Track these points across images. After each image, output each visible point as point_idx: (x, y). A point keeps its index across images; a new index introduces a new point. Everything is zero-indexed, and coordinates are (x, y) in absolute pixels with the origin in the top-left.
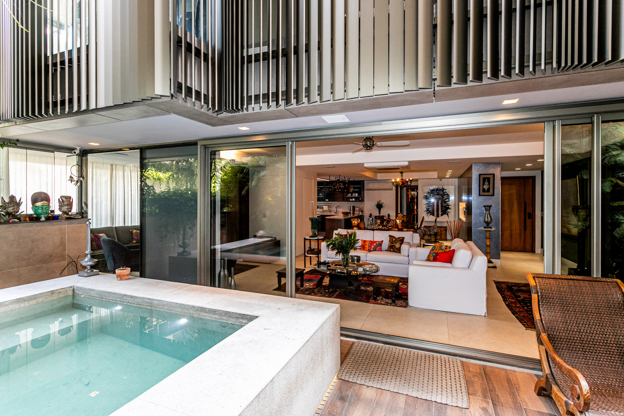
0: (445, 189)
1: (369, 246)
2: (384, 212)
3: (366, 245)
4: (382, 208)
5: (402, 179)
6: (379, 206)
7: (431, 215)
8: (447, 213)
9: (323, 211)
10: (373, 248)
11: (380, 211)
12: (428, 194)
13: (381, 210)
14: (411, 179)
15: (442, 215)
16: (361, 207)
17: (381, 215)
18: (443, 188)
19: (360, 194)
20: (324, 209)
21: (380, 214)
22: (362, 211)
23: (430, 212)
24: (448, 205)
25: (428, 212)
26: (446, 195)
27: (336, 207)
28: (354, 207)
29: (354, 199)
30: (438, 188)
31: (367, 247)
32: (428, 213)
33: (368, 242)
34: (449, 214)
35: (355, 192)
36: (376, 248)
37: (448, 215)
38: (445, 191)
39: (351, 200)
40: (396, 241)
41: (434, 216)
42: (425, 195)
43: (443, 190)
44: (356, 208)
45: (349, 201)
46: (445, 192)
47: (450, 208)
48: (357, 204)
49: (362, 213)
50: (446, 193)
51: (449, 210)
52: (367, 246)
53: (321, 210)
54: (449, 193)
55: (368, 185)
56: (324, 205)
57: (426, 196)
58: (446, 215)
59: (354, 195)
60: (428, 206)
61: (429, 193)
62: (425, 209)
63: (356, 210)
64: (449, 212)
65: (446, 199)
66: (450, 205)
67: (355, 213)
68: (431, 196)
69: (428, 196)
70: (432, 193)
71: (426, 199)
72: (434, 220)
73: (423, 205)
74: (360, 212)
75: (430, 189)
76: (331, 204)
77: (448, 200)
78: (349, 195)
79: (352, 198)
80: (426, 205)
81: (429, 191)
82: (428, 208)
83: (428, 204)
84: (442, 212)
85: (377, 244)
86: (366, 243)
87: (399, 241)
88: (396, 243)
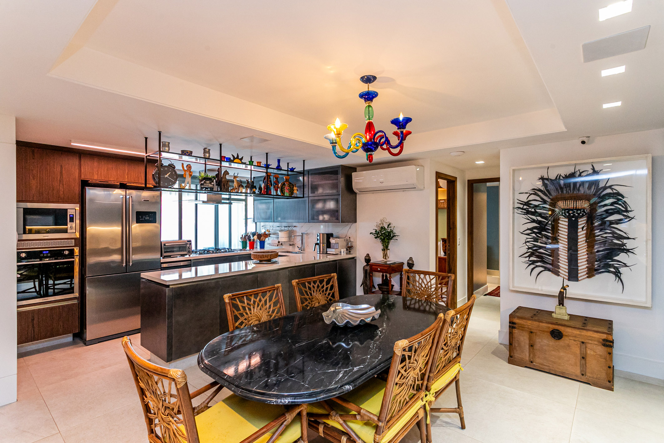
0: (606, 176)
2: (397, 253)
4: (392, 242)
5: (370, 125)
6: (385, 236)
7: (546, 269)
8: (613, 266)
11: (386, 248)
12: (533, 197)
13: (389, 247)
14: (401, 117)
15: (591, 272)
21: (385, 256)
22: (349, 249)
23: (542, 258)
24: (620, 237)
25: (532, 259)
26: (609, 195)
27: (302, 236)
28: (329, 237)
29: (326, 217)
30: (572, 174)
32: (534, 262)
34: (621, 270)
35: (331, 198)
37: (617, 274)
38: (603, 182)
39: (321, 218)
41: (557, 274)
42: (524, 198)
43: (595, 177)
46: (608, 187)
47: (629, 247)
49: (349, 253)
50: (609, 191)
51: (621, 257)
54: (620, 190)
57: (527, 204)
58: (612, 276)
59: (327, 205)
60: (535, 240)
61: (535, 194)
62: (524, 249)
63: (332, 245)
64: (625, 265)
65: (612, 214)
66: (628, 238)
67: (330, 251)
68: (545, 202)
69: (537, 203)
70: (547, 192)
71: (528, 212)
72: (556, 290)
73: (517, 234)
74: (342, 250)
75: (542, 179)
76: (294, 229)
77: (620, 217)
78: (319, 206)
79: (324, 212)
80: (528, 234)
81: (539, 184)
82: (535, 246)
83: (534, 233)
84: (590, 261)
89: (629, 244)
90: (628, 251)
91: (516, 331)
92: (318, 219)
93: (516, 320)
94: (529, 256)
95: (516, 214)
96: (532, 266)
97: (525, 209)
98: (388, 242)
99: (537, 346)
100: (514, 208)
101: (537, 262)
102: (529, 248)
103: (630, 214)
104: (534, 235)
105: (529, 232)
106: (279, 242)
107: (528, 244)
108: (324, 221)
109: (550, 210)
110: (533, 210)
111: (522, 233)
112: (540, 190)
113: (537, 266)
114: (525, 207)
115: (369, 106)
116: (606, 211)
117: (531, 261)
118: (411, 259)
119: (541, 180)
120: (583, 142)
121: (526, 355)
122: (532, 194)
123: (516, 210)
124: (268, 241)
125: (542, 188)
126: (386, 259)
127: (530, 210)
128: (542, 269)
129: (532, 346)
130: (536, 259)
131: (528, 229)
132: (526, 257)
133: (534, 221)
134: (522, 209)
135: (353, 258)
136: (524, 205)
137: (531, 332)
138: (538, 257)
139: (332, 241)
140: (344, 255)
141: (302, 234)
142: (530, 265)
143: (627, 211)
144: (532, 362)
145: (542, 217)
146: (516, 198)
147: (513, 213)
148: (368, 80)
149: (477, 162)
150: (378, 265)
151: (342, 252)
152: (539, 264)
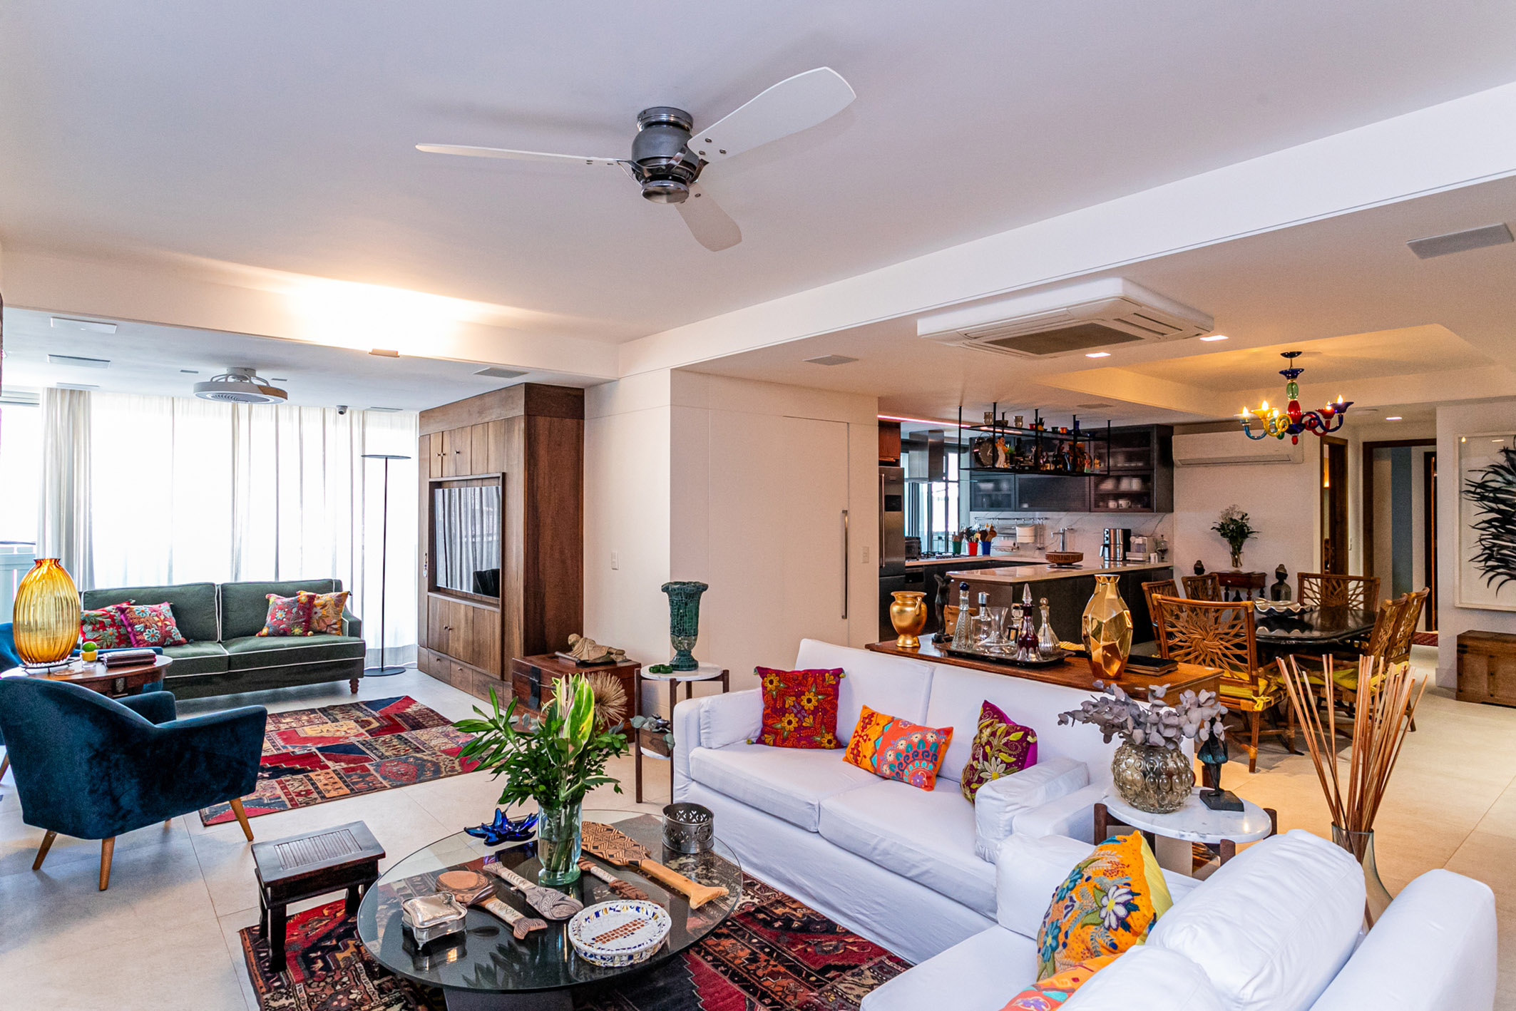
1: (879, 748)
2: (1257, 559)
3: (871, 736)
4: (1247, 542)
5: (1294, 406)
6: (1235, 532)
9: (1017, 547)
10: (890, 765)
11: (1236, 551)
12: (1491, 477)
13: (1243, 549)
14: (1340, 401)
16: (1159, 531)
17: (1244, 569)
19: (1146, 479)
20: (1019, 540)
21: (1236, 562)
22: (1163, 553)
23: (1504, 561)
25: (1490, 563)
27: (1063, 534)
28: (1127, 534)
29: (1123, 503)
31: (869, 754)
32: (1493, 568)
33: (882, 723)
35: (1132, 473)
36: (902, 767)
39: (1112, 504)
40: (988, 748)
42: (1478, 478)
44: (1132, 539)
48: (1144, 524)
49: (1162, 559)
52: (871, 747)
53: (1010, 543)
55: (1182, 447)
56: (1020, 526)
57: (1483, 485)
59: (1124, 484)
60: (1495, 537)
61: (1495, 472)
62: (1478, 550)
63: (1133, 548)
67: (1130, 556)
68: (1510, 483)
69: (1497, 485)
71: (1483, 498)
74: (1152, 555)
75: (1506, 451)
76: (1045, 522)
78: (1108, 485)
79: (1118, 496)
80: (1484, 529)
81: (1501, 460)
82: (1495, 545)
83: (1495, 527)
85: (911, 744)
86: (867, 733)
87: (1000, 751)
88: (987, 761)
91: (1467, 657)
92: (1107, 507)
93: (1469, 643)
94: (1486, 560)
95: (1464, 501)
96: (1492, 574)
97: (1478, 494)
98: (1242, 543)
99: (1500, 674)
100: (1460, 492)
101: (1498, 567)
102: (1486, 548)
104: (1493, 530)
105: (1487, 525)
106: (1014, 544)
107: (1483, 542)
108: (1118, 510)
110: (1491, 495)
111: (1474, 527)
112: (1502, 467)
113: (1498, 574)
114: (1478, 490)
115: (1292, 384)
117: (1488, 567)
118: (1282, 566)
119: (1503, 453)
121: (1483, 687)
122: (1489, 472)
123: (1463, 495)
124: (996, 542)
125: (1506, 464)
126: (1237, 566)
127: (1487, 494)
128: (1506, 577)
129: (1491, 674)
130: (1496, 564)
131: (1484, 522)
132: (1480, 561)
133: (1491, 510)
134: (1474, 493)
135: (1167, 568)
136: (1476, 487)
137: (1491, 656)
138: (1498, 560)
139: (1135, 541)
140: (1154, 562)
141: (1064, 530)
142: (1487, 571)
144: (1492, 695)
145: (1507, 505)
146: (1464, 477)
147: (1460, 498)
148: (1291, 355)
149: (1388, 419)
150: (1236, 575)
151: (1150, 558)
152: (1501, 570)
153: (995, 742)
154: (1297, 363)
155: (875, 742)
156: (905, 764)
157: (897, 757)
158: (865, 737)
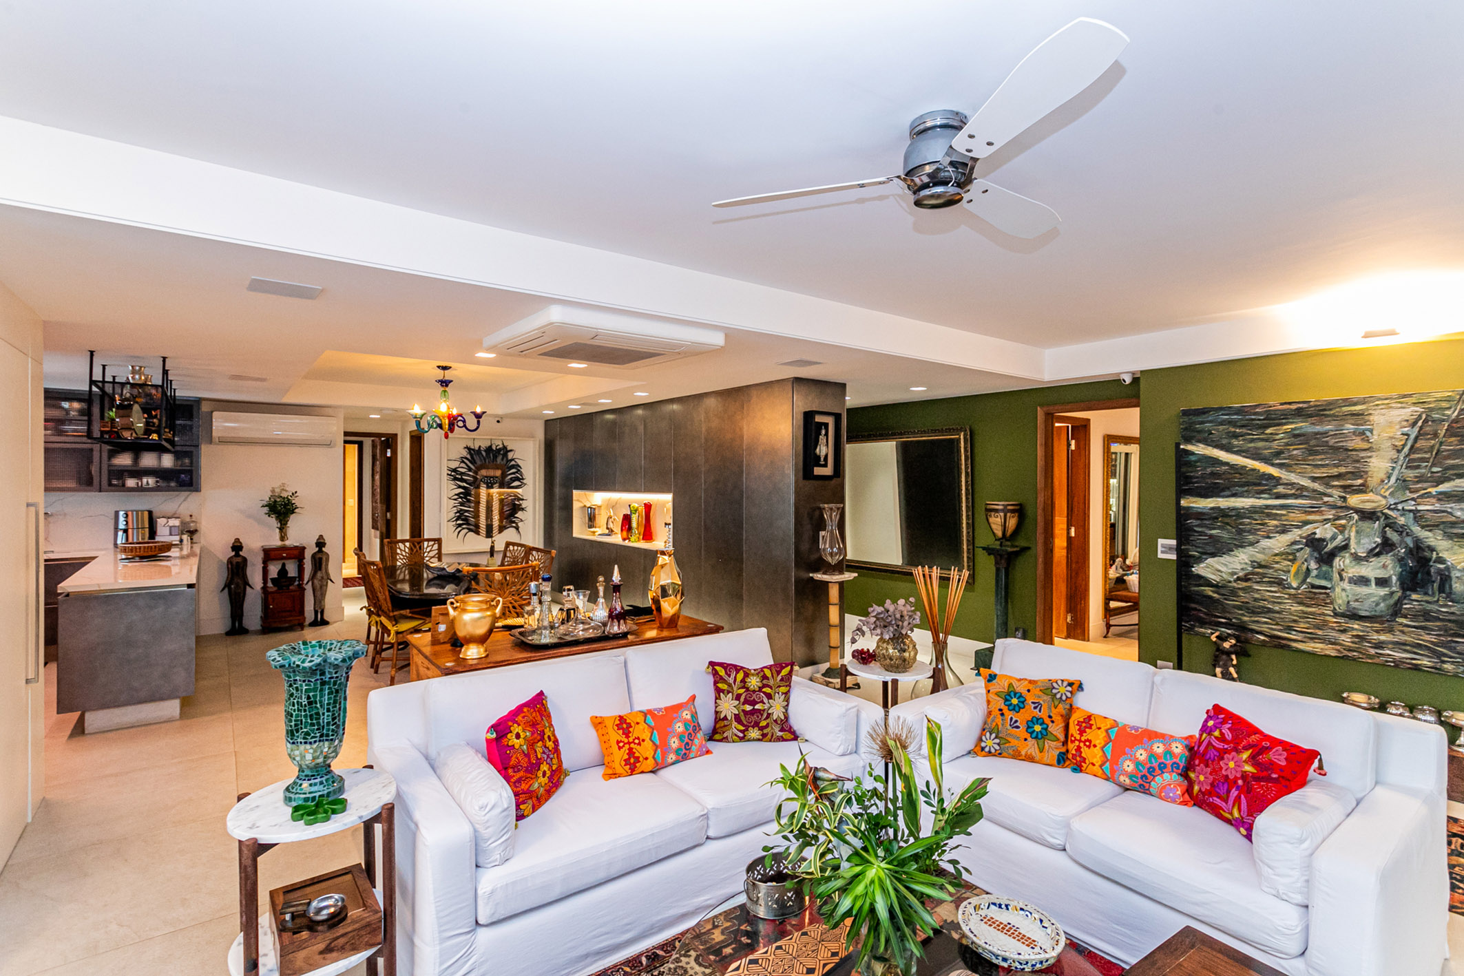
0: (511, 451)
1: (656, 747)
3: (640, 741)
6: (281, 509)
7: (470, 530)
8: (514, 522)
10: (676, 751)
11: (284, 526)
12: (459, 465)
13: (289, 524)
14: (479, 410)
15: (501, 529)
17: (290, 543)
18: (505, 447)
19: (181, 455)
22: (193, 534)
23: (466, 520)
24: (519, 499)
25: (459, 522)
26: (513, 467)
28: (149, 516)
30: (491, 447)
31: (650, 754)
32: (460, 525)
33: (639, 720)
34: (520, 524)
36: (687, 747)
37: (517, 528)
38: (510, 456)
39: (131, 483)
40: (767, 690)
41: (478, 533)
42: (454, 465)
43: (505, 451)
44: (160, 521)
45: (123, 488)
46: (513, 460)
47: (523, 506)
48: (167, 504)
49: (193, 542)
50: (513, 463)
51: (520, 515)
52: (646, 750)
54: (519, 462)
55: (222, 423)
57: (455, 470)
58: (514, 530)
59: (148, 460)
60: (462, 504)
61: (463, 462)
62: (452, 515)
64: (522, 521)
65: (514, 481)
66: (523, 500)
68: (470, 469)
69: (463, 470)
70: (473, 461)
71: (455, 479)
72: (488, 549)
73: (445, 499)
74: (184, 537)
75: (467, 448)
77: (519, 483)
78: (125, 460)
79: (138, 473)
80: (455, 500)
81: (465, 453)
82: (461, 510)
83: (461, 498)
84: (501, 520)
85: (685, 722)
86: (635, 735)
87: (780, 686)
88: (771, 698)
89: (524, 504)
90: (523, 509)
92: (124, 485)
94: (456, 520)
95: (442, 480)
96: (460, 529)
97: (453, 476)
98: (288, 519)
101: (463, 524)
102: (456, 513)
103: (524, 481)
104: (460, 500)
105: (456, 497)
107: (455, 509)
108: (140, 489)
109: (473, 477)
110: (460, 477)
111: (449, 499)
112: (466, 458)
113: (464, 528)
114: (451, 474)
116: (511, 479)
117: (458, 524)
118: (321, 537)
119: (467, 450)
120: (498, 422)
122: (459, 462)
125: (469, 457)
126: (283, 541)
127: (458, 476)
128: (467, 531)
130: (461, 522)
131: (456, 495)
132: (453, 521)
133: (460, 487)
134: (449, 475)
136: (453, 471)
138: (462, 520)
142: (457, 528)
143: (523, 479)
145: (467, 484)
147: (440, 478)
148: (445, 368)
149: (371, 416)
150: (284, 548)
151: (181, 541)
152: (464, 526)
153: (771, 682)
154: (448, 375)
155: (651, 739)
156: (690, 742)
157: (680, 739)
158: (637, 741)
